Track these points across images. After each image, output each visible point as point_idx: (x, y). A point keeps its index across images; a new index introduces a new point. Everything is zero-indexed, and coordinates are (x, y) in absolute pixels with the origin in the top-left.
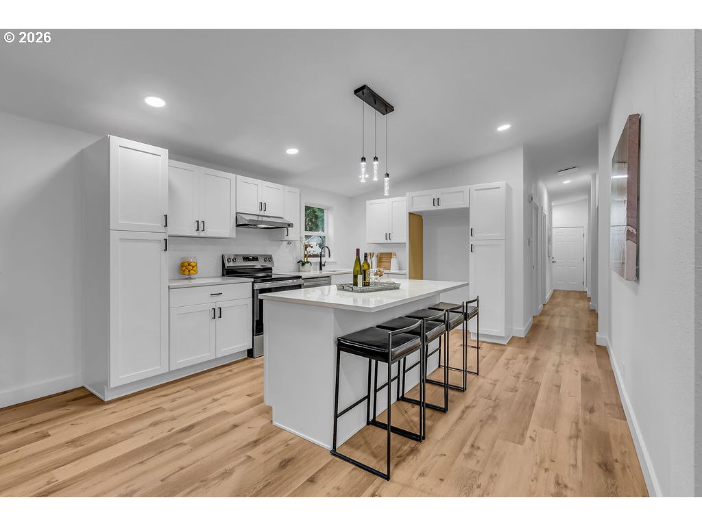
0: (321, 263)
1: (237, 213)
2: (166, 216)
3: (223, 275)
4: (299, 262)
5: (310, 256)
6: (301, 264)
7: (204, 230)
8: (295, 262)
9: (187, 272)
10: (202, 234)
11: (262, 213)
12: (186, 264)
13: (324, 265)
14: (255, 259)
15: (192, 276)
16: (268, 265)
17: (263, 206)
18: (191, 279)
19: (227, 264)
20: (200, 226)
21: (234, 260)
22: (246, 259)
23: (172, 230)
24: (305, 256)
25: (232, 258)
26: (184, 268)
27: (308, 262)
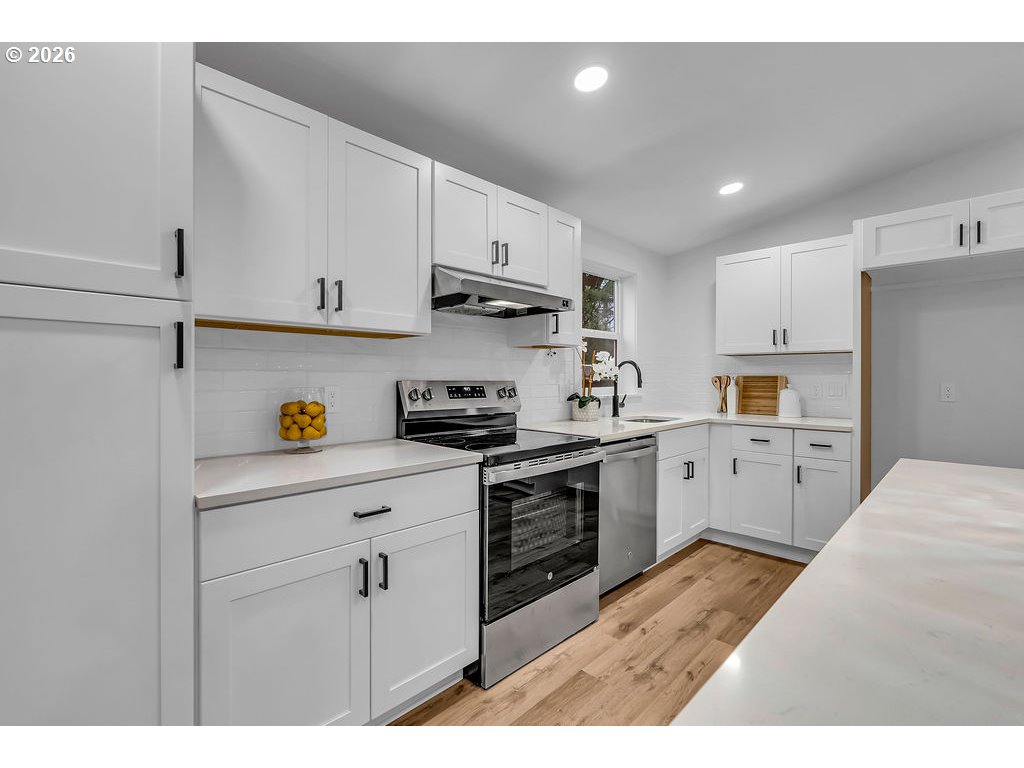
0: (615, 399)
1: (434, 267)
2: (180, 233)
3: (398, 436)
4: (571, 399)
5: (596, 384)
6: (576, 402)
7: (340, 308)
8: (564, 398)
9: (295, 432)
10: (337, 321)
11: (497, 271)
12: (294, 409)
13: (623, 405)
14: (477, 391)
15: (312, 443)
16: (505, 406)
17: (500, 252)
18: (306, 450)
19: (409, 407)
20: (330, 294)
21: (426, 396)
22: (456, 391)
23: (209, 297)
24: (586, 384)
25: (422, 388)
26: (288, 421)
27: (593, 399)
